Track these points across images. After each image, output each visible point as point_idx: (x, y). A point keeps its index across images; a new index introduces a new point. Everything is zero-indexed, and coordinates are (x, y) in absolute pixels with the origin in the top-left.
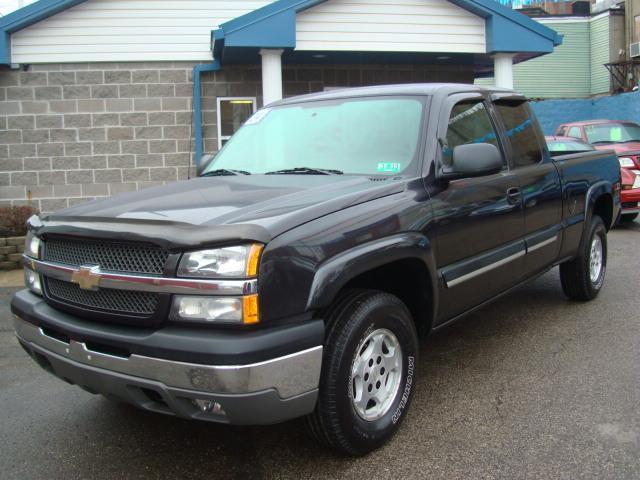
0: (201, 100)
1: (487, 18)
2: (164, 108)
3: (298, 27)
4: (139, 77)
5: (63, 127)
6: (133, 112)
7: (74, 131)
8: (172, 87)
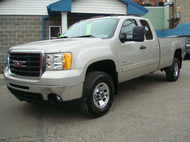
0: (45, 27)
2: (34, 29)
3: (72, 6)
4: (26, 20)
5: (4, 34)
6: (25, 29)
7: (7, 35)
8: (36, 23)
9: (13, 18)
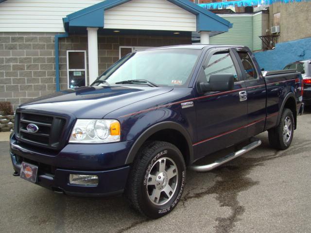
0: (59, 51)
1: (197, 15)
2: (41, 55)
3: (105, 17)
4: (28, 40)
6: (25, 57)
8: (44, 45)
9: (5, 38)
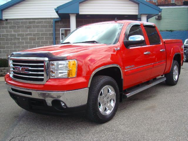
2: (45, 32)
4: (38, 23)
5: (17, 37)
6: (36, 32)
7: (20, 38)
8: (47, 25)
9: (25, 22)
